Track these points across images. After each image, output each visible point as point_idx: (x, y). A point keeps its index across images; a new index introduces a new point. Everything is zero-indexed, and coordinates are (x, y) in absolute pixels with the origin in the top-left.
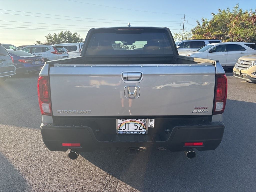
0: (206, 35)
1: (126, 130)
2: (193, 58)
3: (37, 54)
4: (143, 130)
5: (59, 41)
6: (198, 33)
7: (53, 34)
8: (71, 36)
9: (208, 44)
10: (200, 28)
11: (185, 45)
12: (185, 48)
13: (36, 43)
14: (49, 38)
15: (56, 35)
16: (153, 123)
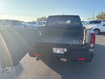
0: (102, 18)
1: (56, 52)
2: (85, 27)
3: (32, 25)
4: (62, 52)
5: (41, 20)
6: (99, 18)
7: (39, 18)
8: (46, 18)
9: (103, 22)
10: (100, 15)
11: (92, 23)
12: (92, 24)
13: (33, 21)
14: (38, 19)
15: (40, 18)
16: (66, 50)
